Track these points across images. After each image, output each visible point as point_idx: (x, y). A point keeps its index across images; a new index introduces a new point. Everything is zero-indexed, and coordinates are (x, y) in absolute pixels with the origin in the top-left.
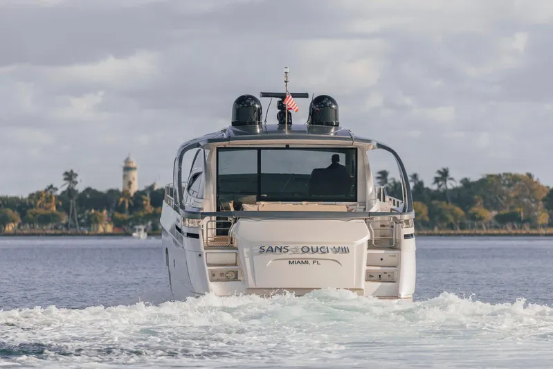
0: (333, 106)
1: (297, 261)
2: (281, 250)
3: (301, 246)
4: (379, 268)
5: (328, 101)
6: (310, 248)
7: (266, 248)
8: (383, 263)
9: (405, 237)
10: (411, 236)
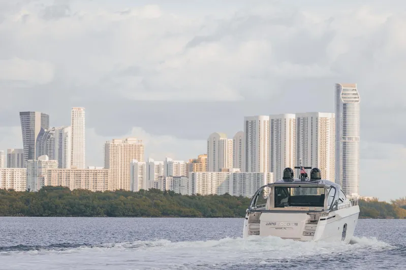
2: (273, 224)
4: (308, 231)
5: (316, 170)
7: (268, 223)
8: (312, 229)
9: (321, 220)
10: (325, 219)
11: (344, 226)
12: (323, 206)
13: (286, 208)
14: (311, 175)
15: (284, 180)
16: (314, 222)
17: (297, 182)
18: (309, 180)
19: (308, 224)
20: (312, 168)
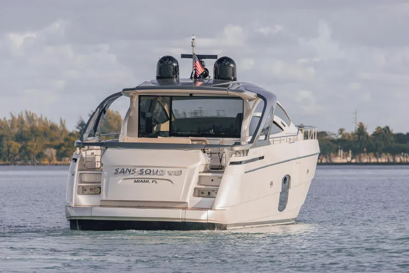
0: (232, 65)
1: (141, 180)
2: (130, 171)
3: (145, 169)
4: (204, 187)
5: (226, 62)
6: (152, 170)
7: (119, 171)
8: (213, 183)
9: (232, 163)
10: (240, 163)
11: (285, 179)
12: (239, 136)
13: (160, 140)
14: (215, 72)
15: (158, 82)
16: (217, 168)
17: (185, 86)
18: (211, 82)
19: (205, 172)
20: (218, 58)
